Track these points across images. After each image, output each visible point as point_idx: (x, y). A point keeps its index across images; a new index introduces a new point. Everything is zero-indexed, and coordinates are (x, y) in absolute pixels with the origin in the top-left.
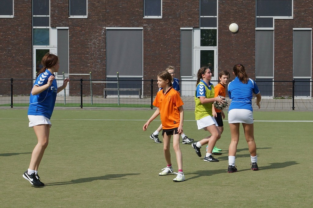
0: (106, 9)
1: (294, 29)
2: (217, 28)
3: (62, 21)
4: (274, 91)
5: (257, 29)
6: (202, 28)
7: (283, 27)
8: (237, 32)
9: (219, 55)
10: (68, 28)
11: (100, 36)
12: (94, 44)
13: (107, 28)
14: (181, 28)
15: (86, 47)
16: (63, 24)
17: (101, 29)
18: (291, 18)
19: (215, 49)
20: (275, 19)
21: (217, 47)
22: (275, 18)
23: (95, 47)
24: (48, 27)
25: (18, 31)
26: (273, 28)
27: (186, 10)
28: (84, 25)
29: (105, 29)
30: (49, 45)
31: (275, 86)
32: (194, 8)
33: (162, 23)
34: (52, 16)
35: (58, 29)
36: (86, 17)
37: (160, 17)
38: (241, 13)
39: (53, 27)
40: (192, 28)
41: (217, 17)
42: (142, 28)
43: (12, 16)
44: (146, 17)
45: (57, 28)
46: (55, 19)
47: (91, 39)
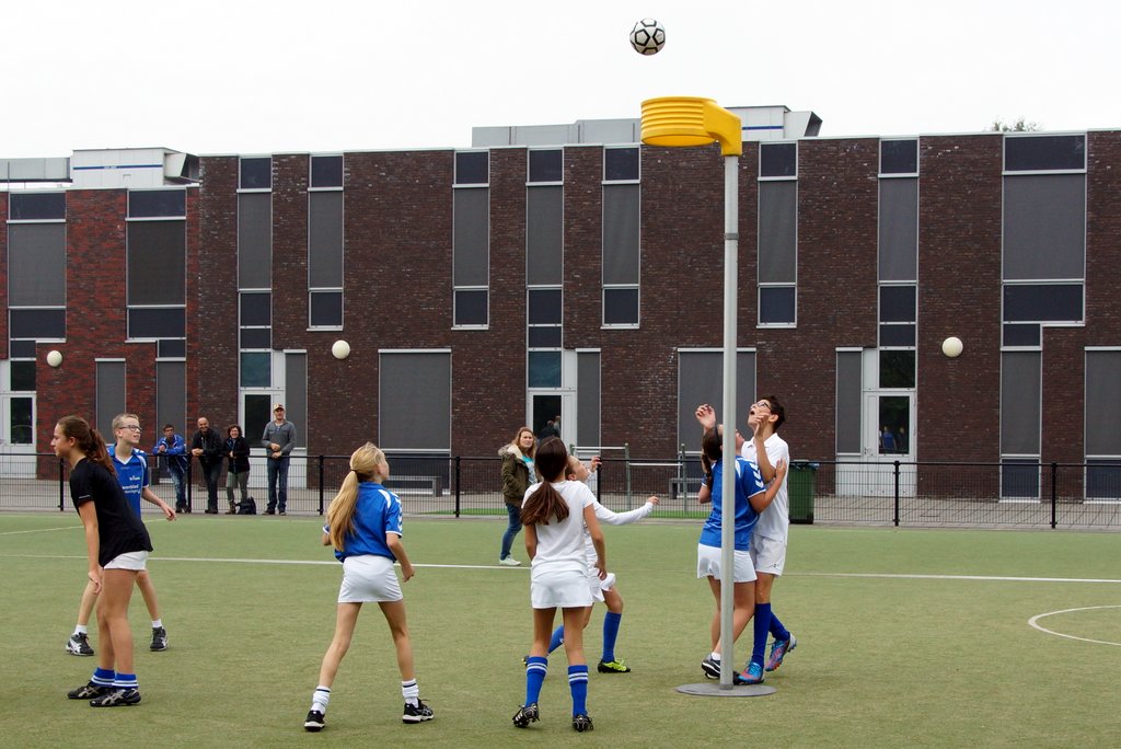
0: (678, 309)
1: (1087, 348)
2: (914, 348)
3: (589, 335)
4: (1043, 486)
5: (1003, 349)
6: (883, 348)
7: (1063, 344)
8: (960, 356)
9: (920, 407)
10: (599, 350)
11: (665, 366)
12: (653, 383)
13: (680, 350)
14: (838, 349)
15: (636, 391)
16: (590, 341)
17: (668, 352)
18: (1081, 324)
19: (911, 394)
20: (1044, 328)
21: (916, 389)
22: (1044, 324)
23: (655, 391)
24: (558, 349)
25: (497, 356)
26: (1039, 348)
27: (848, 308)
28: (632, 343)
29: (676, 351)
30: (560, 386)
31: (1043, 474)
32: (865, 305)
33: (797, 338)
34: (567, 326)
35: (579, 353)
36: (636, 326)
37: (793, 325)
38: (968, 315)
39: (568, 347)
40: (860, 349)
41: (916, 323)
42: (754, 349)
43: (485, 327)
44: (761, 326)
45: (578, 350)
46: (573, 332)
47: (647, 374)
